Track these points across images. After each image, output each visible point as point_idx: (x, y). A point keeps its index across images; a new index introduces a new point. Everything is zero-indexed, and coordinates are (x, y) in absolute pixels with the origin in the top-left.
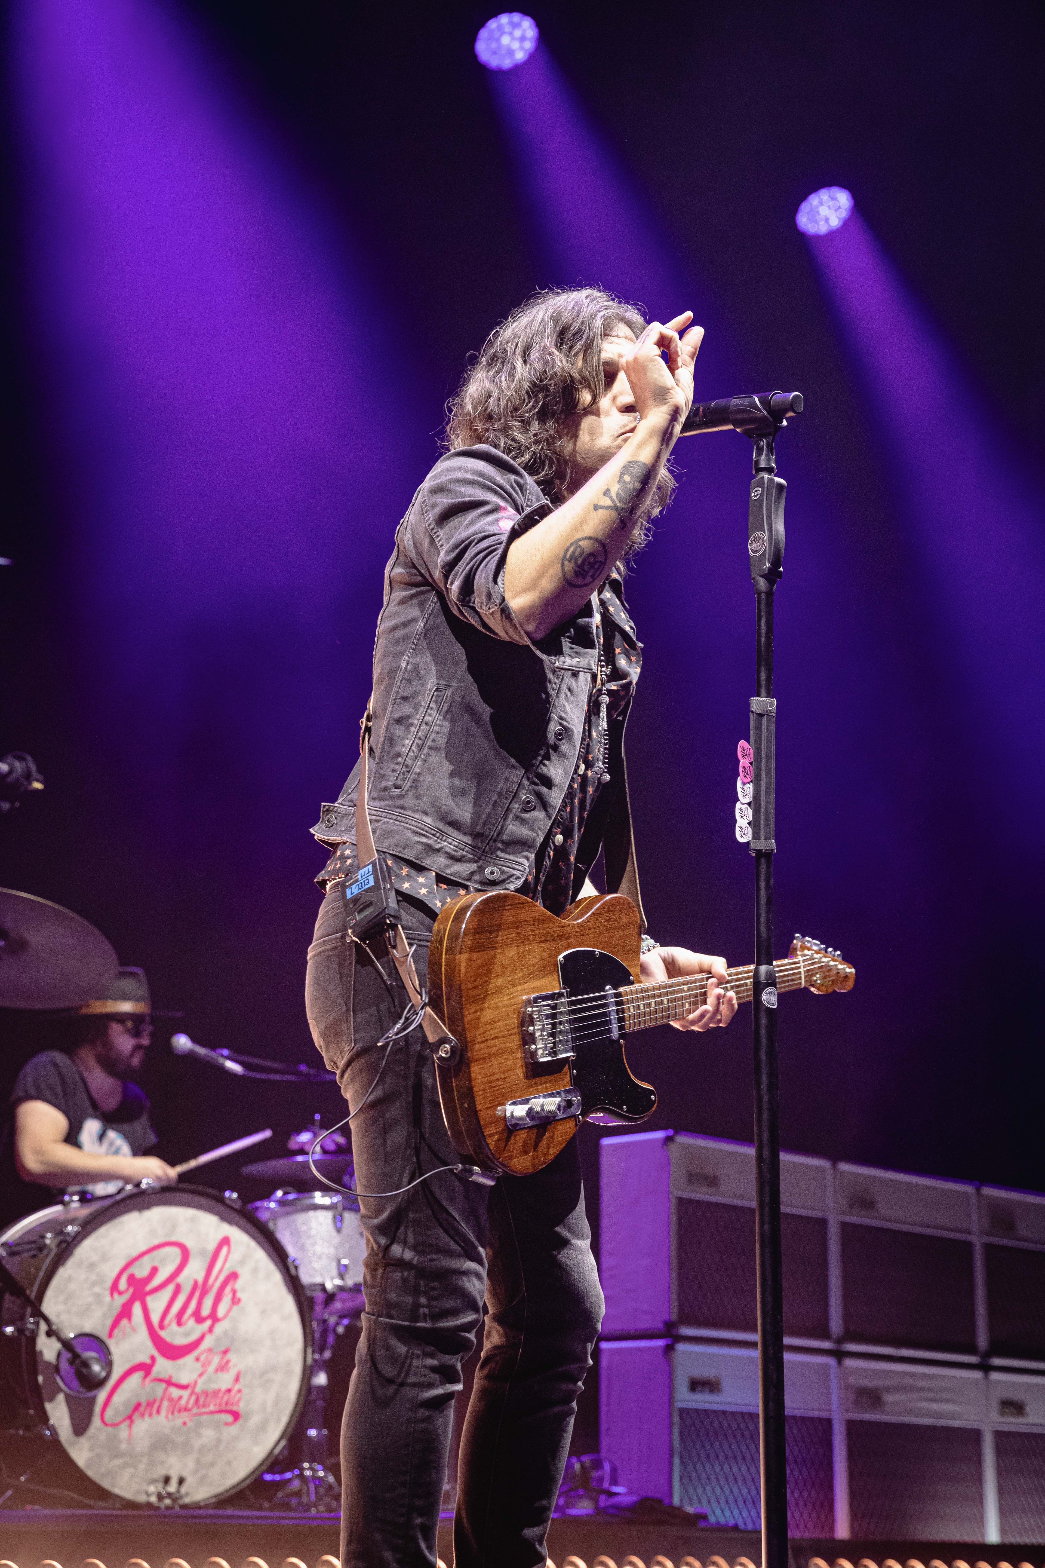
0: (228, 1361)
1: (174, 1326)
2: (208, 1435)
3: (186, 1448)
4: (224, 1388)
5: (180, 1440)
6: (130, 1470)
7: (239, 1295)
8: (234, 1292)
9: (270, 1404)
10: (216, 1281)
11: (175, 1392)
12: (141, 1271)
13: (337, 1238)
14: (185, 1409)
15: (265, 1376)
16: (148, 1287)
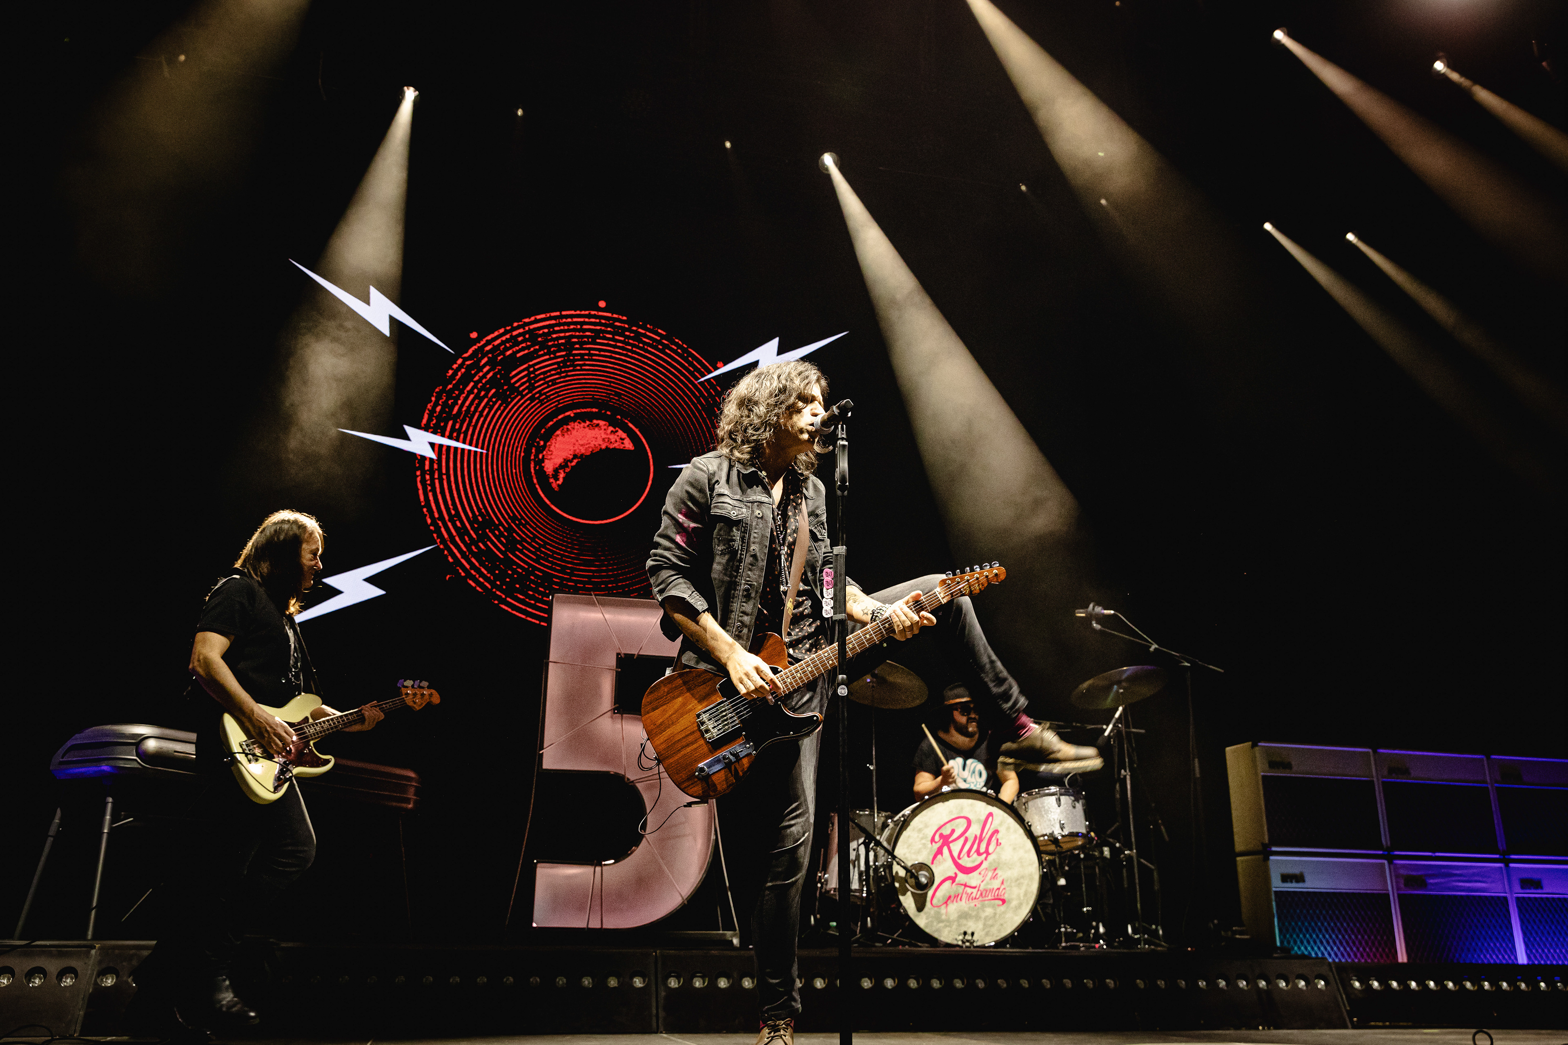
0: (997, 874)
1: (966, 858)
2: (989, 911)
3: (977, 918)
4: (996, 888)
5: (974, 913)
6: (948, 929)
7: (999, 841)
8: (998, 840)
9: (1022, 895)
10: (987, 835)
11: (969, 890)
12: (946, 831)
13: (1059, 810)
14: (975, 898)
15: (1018, 881)
16: (950, 840)
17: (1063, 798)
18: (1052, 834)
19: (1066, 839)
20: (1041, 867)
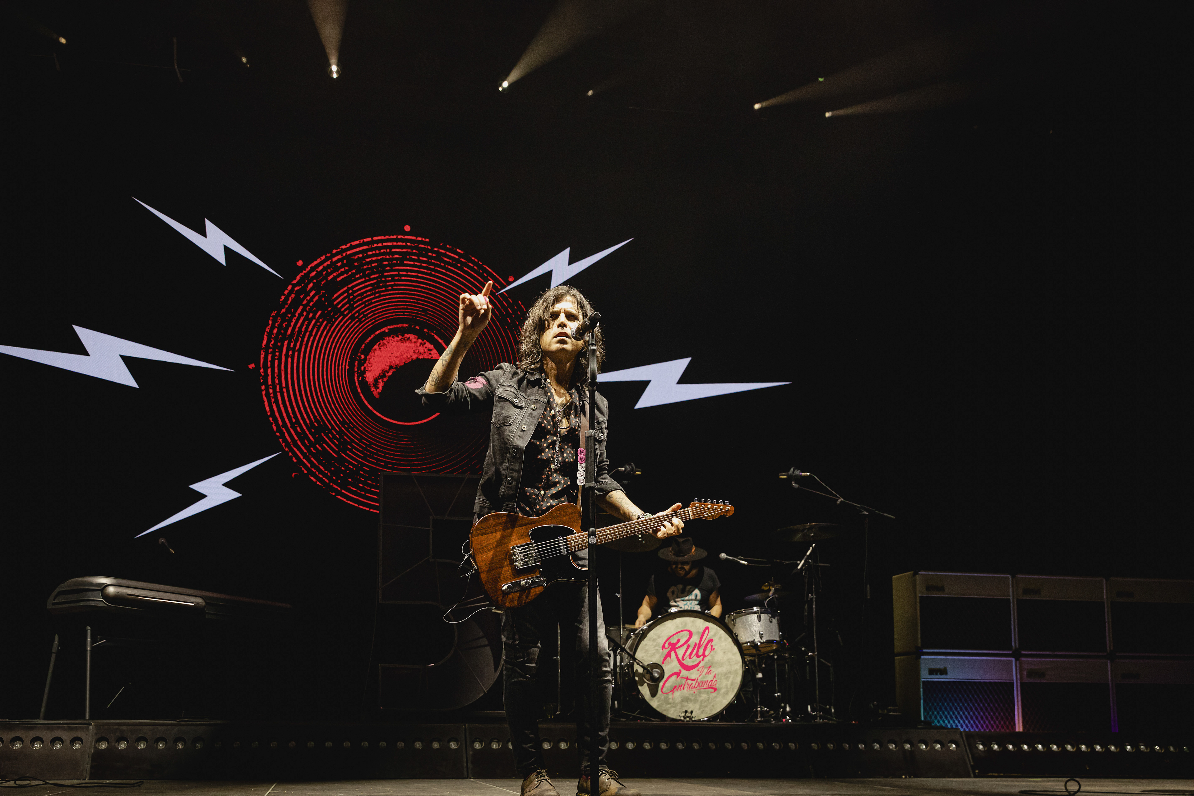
0: (711, 671)
1: (688, 659)
2: (704, 696)
3: (696, 701)
4: (709, 680)
5: (693, 698)
6: (674, 708)
7: (713, 647)
8: (712, 646)
9: (729, 685)
10: (704, 642)
11: (690, 682)
12: (674, 640)
13: (759, 624)
14: (694, 688)
15: (726, 675)
16: (676, 647)
17: (763, 616)
18: (753, 642)
19: (763, 645)
20: (744, 665)
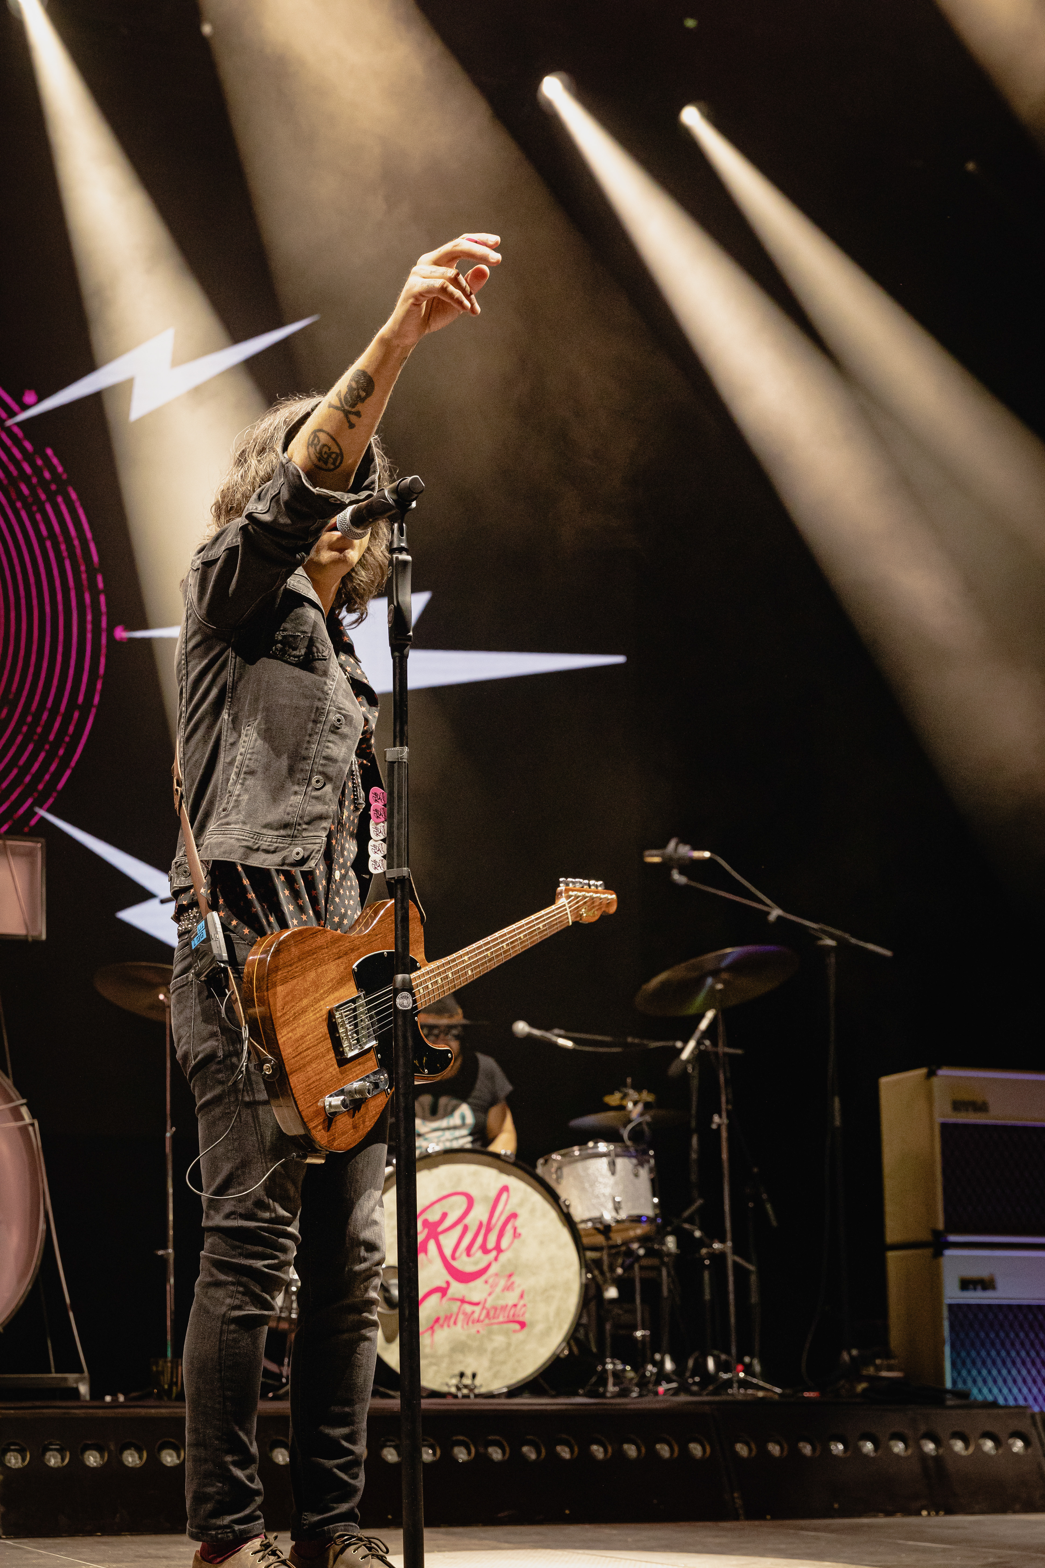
0: (513, 1283)
1: (464, 1256)
2: (499, 1340)
4: (510, 1303)
8: (515, 1229)
9: (552, 1315)
10: (498, 1220)
12: (433, 1216)
13: (612, 1179)
15: (546, 1293)
16: (440, 1229)
17: (621, 1162)
19: (621, 1226)
20: (583, 1271)
